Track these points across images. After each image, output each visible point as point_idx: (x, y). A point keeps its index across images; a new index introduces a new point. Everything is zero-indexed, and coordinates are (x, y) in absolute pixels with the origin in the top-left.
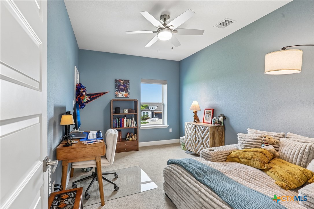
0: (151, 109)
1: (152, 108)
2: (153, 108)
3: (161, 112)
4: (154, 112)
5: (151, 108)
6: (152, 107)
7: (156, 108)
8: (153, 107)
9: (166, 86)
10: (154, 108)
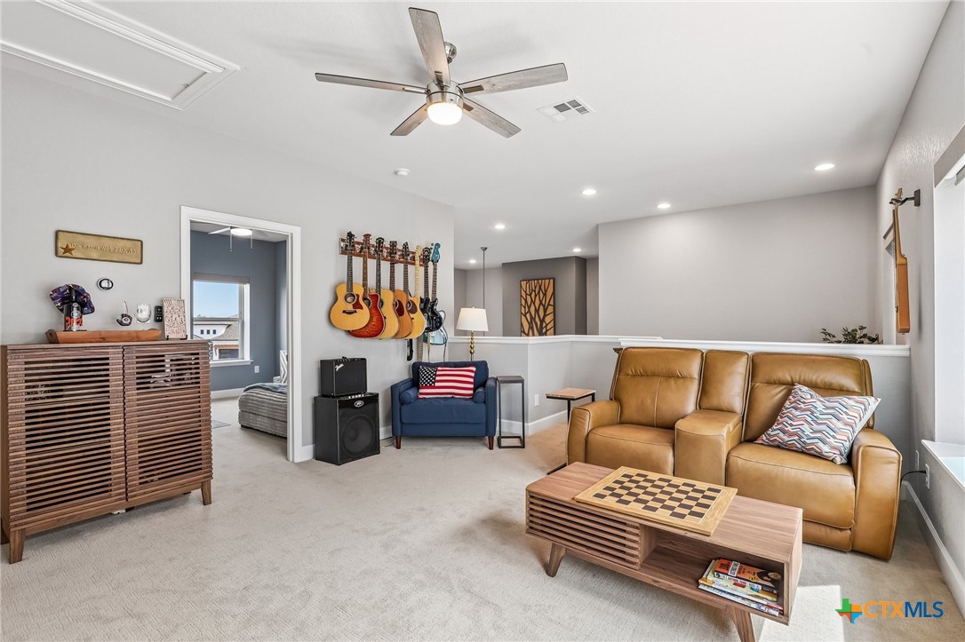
0: (201, 336)
1: (205, 332)
2: (211, 332)
3: (237, 346)
4: (215, 343)
5: (202, 332)
6: (205, 329)
7: (221, 330)
8: (211, 328)
9: (247, 287)
10: (214, 332)
